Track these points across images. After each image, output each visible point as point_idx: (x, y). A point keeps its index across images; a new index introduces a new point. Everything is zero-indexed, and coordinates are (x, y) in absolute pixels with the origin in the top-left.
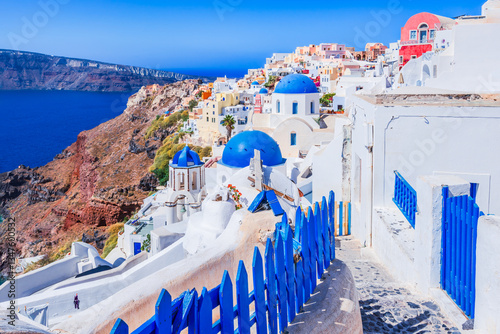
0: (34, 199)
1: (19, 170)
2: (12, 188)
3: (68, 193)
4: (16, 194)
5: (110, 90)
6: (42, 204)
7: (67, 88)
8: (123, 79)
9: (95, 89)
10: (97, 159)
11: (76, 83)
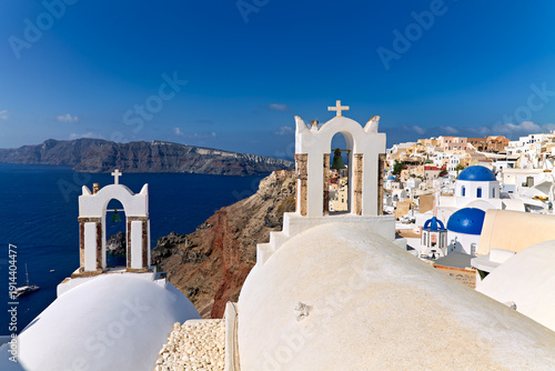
0: (185, 260)
1: (171, 235)
2: (166, 250)
3: (211, 257)
4: (169, 255)
5: (231, 174)
6: (191, 265)
7: (196, 172)
8: (241, 165)
9: (219, 173)
10: (238, 230)
11: (204, 167)
